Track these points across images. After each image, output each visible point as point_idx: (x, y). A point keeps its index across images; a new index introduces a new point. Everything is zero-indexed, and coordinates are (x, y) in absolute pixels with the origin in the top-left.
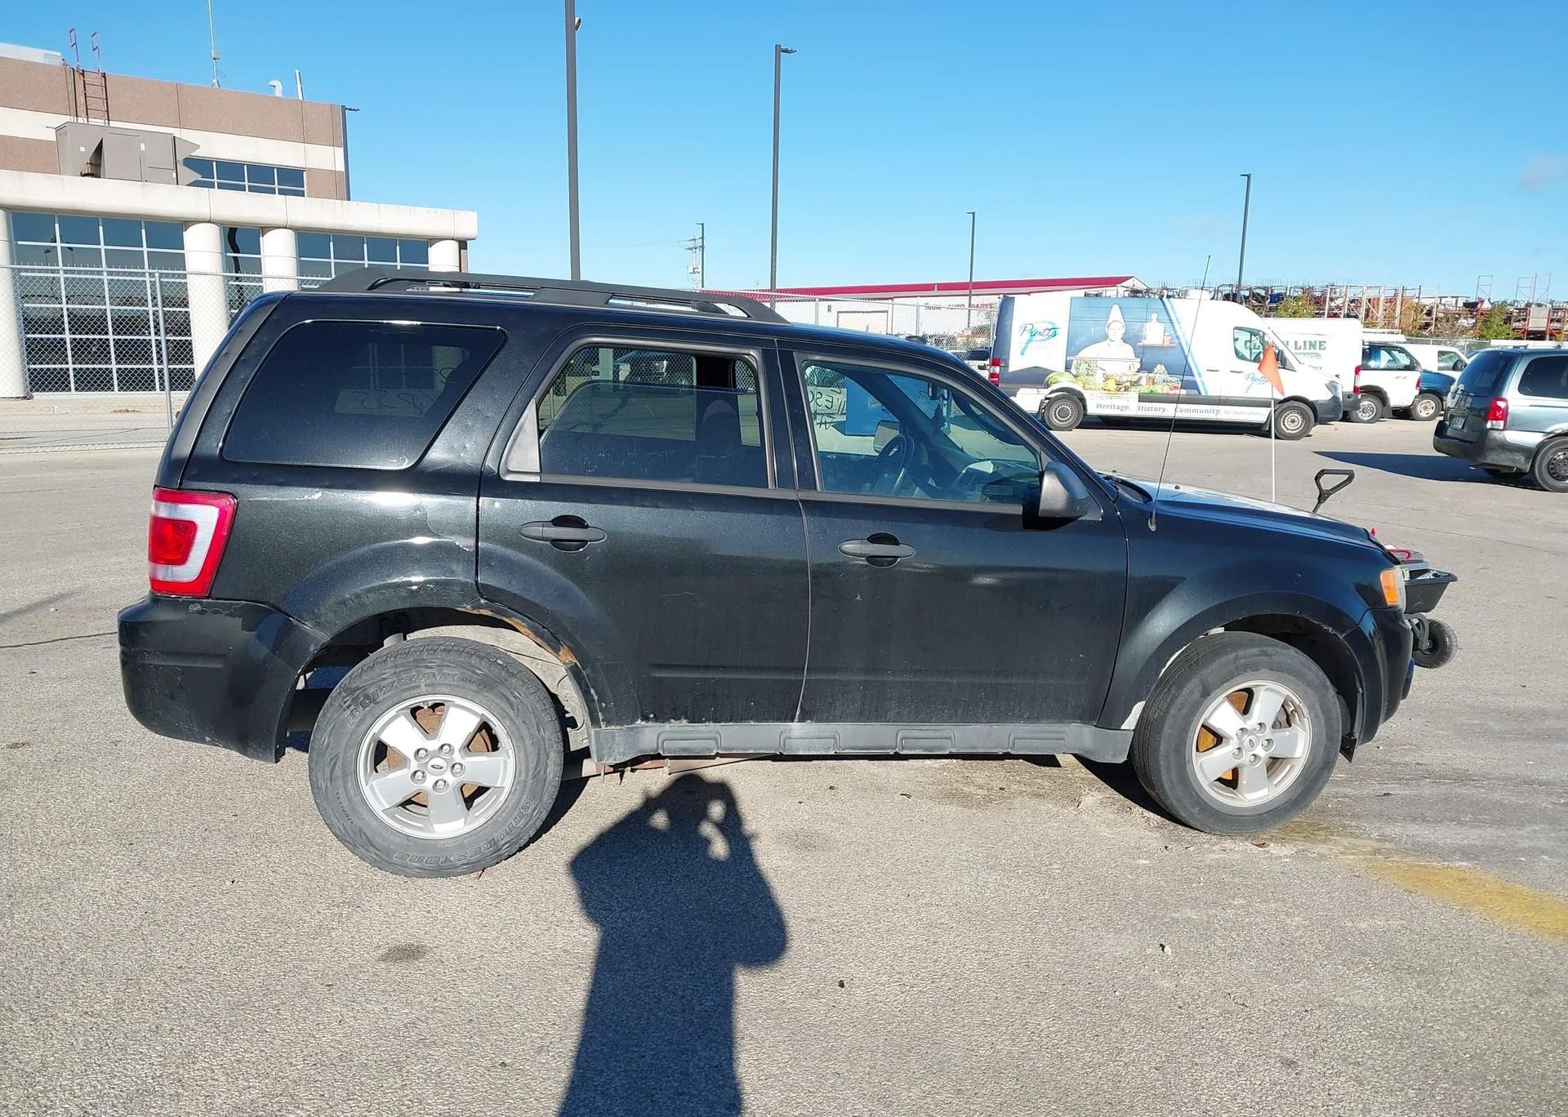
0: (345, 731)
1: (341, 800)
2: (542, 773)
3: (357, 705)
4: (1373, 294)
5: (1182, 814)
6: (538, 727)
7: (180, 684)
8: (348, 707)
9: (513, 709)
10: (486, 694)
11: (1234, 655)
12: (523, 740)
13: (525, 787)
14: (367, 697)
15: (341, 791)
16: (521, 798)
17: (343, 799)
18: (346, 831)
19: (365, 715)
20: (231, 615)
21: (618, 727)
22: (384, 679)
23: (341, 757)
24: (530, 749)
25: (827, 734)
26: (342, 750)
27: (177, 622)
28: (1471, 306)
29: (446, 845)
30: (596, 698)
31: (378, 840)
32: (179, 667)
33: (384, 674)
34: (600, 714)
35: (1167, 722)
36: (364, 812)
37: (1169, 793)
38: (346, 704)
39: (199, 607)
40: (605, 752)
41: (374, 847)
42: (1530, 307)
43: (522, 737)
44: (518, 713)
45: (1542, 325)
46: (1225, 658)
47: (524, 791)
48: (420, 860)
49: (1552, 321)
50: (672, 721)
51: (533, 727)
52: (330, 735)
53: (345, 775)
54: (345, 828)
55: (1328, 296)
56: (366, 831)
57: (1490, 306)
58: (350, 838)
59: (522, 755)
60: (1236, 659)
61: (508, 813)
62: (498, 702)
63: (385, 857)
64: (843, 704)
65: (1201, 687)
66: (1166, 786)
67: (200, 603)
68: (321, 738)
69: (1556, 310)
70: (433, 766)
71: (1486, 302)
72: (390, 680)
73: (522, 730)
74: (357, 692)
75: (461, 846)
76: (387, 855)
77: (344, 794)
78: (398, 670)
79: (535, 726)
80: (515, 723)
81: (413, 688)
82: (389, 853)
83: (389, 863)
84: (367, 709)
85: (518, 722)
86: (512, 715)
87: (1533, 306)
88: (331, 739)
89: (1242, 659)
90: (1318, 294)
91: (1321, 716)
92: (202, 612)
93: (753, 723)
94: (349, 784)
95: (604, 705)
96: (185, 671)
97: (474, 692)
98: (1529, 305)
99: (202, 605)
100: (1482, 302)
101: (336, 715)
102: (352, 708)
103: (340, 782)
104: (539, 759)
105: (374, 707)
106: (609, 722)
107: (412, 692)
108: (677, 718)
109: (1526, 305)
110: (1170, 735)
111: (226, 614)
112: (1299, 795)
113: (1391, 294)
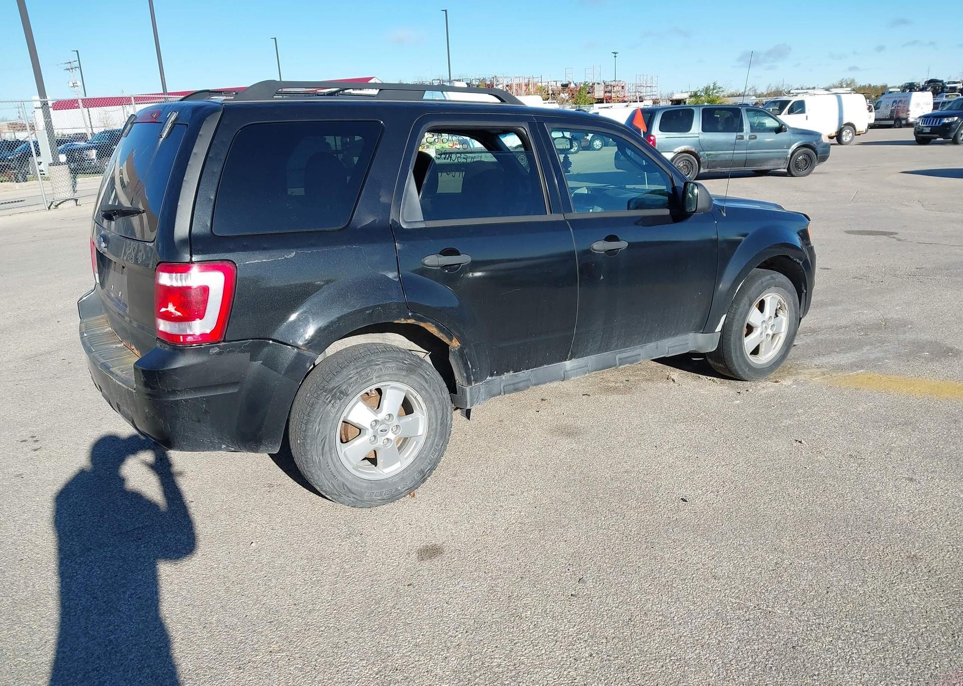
0: (330, 419)
1: (330, 467)
2: (445, 420)
3: (336, 400)
4: (516, 81)
5: (740, 373)
6: (441, 392)
7: (205, 410)
8: (330, 402)
9: (427, 383)
10: (412, 376)
11: (760, 281)
12: (433, 402)
13: (436, 432)
14: (341, 392)
15: (329, 461)
16: (435, 440)
17: (331, 466)
18: (334, 487)
19: (341, 405)
20: (243, 351)
21: (481, 383)
22: (351, 378)
23: (328, 437)
24: (438, 407)
25: (583, 365)
26: (328, 433)
27: (203, 363)
28: (565, 86)
29: (394, 480)
30: (470, 367)
31: (354, 488)
32: (203, 397)
33: (350, 374)
34: (472, 377)
35: (735, 324)
36: (343, 471)
37: (735, 362)
38: (328, 400)
39: (217, 350)
40: (475, 400)
41: (353, 493)
42: (594, 85)
43: (433, 400)
44: (430, 385)
45: (601, 95)
46: (757, 283)
47: (436, 435)
48: (381, 494)
49: (606, 92)
50: (505, 373)
51: (439, 393)
52: (320, 424)
53: (330, 450)
54: (333, 485)
55: (495, 83)
56: (347, 483)
57: (574, 85)
58: (337, 491)
59: (433, 412)
60: (762, 283)
61: (428, 450)
62: (419, 380)
63: (359, 498)
64: (591, 345)
65: (749, 301)
66: (734, 359)
67: (218, 346)
68: (313, 427)
69: (607, 86)
70: (381, 431)
71: (572, 83)
72: (354, 378)
73: (432, 395)
74: (334, 391)
75: (403, 479)
76: (360, 497)
77: (332, 463)
78: (358, 370)
79: (440, 392)
80: (428, 392)
81: (369, 380)
82: (361, 494)
83: (362, 501)
84: (342, 400)
85: (431, 391)
86: (427, 387)
87: (596, 84)
88: (321, 425)
89: (764, 282)
90: (488, 83)
91: (793, 309)
92: (220, 353)
93: (545, 366)
94: (333, 455)
95: (474, 370)
96: (208, 400)
97: (405, 376)
98: (594, 84)
99: (219, 348)
100: (570, 83)
101: (322, 409)
102: (332, 402)
103: (329, 455)
104: (443, 412)
105: (346, 398)
106: (476, 381)
107: (368, 383)
108: (508, 371)
109: (593, 84)
110: (736, 330)
111: (238, 352)
112: (785, 352)
113: (526, 81)
